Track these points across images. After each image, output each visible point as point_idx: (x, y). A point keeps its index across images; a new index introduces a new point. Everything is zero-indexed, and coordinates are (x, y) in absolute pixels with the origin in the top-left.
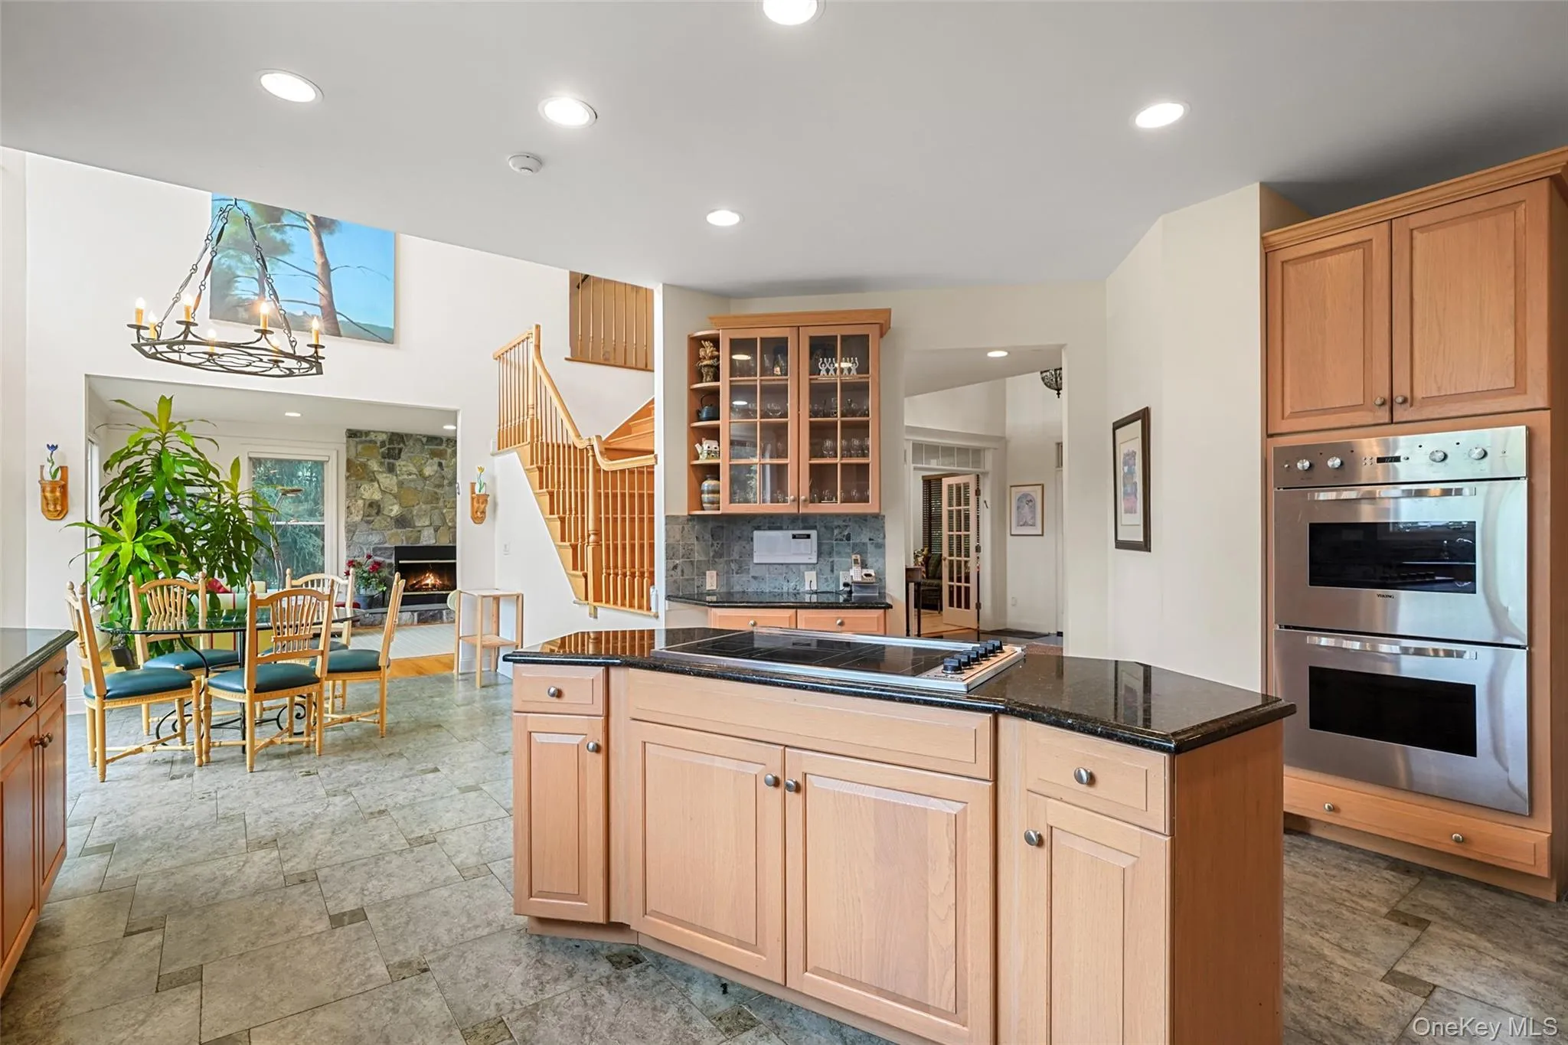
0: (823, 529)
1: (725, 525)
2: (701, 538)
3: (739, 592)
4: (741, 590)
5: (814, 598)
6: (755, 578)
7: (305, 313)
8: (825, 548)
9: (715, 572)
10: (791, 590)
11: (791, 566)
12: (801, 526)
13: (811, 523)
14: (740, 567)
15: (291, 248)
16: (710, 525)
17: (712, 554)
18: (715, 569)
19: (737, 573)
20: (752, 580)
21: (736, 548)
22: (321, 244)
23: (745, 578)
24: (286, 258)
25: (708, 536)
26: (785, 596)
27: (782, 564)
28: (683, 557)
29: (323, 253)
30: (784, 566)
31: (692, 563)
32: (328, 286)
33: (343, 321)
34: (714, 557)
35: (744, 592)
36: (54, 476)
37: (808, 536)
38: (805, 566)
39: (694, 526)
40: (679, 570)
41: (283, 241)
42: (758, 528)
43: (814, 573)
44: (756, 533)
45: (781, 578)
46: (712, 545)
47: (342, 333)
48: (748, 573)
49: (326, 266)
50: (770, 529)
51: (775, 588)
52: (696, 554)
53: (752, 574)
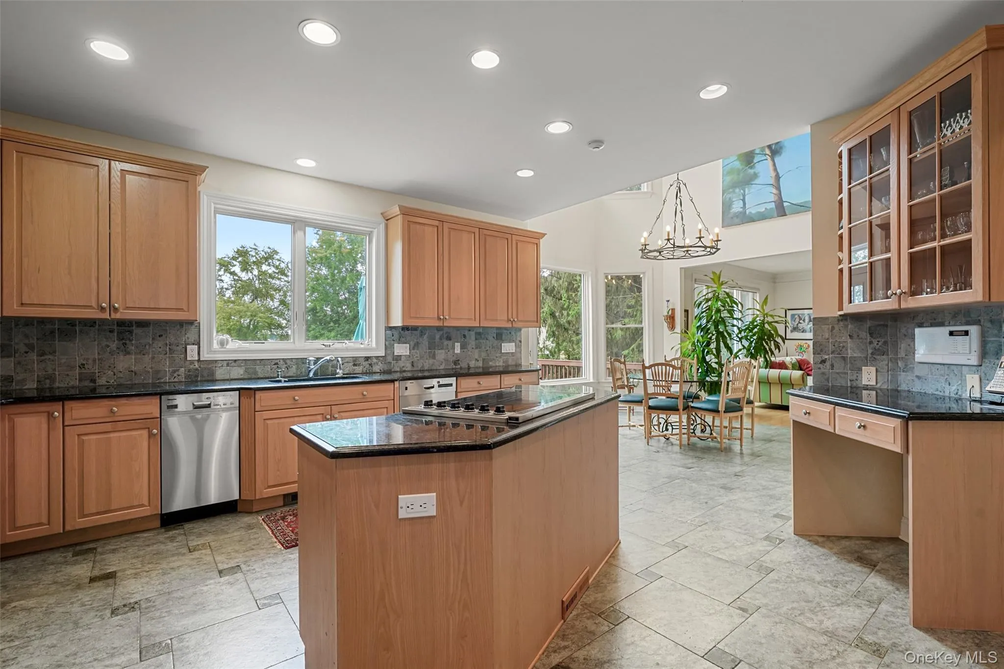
0: (989, 325)
1: (890, 323)
2: (855, 336)
3: (905, 391)
4: (906, 389)
5: (977, 408)
6: (918, 377)
7: (766, 209)
8: (991, 347)
9: (874, 369)
10: (952, 395)
11: (952, 367)
12: (964, 320)
13: (974, 316)
14: (906, 365)
15: (758, 175)
16: (869, 323)
17: (870, 351)
18: (873, 366)
19: (904, 371)
20: (916, 379)
21: (903, 346)
22: (774, 165)
23: (910, 376)
24: (756, 181)
25: (864, 334)
26: (947, 400)
27: (944, 364)
28: (833, 352)
29: (775, 169)
30: (946, 367)
31: (844, 359)
32: (778, 188)
33: (787, 206)
34: (872, 354)
35: (909, 391)
36: (668, 313)
37: (966, 333)
38: (967, 368)
39: (846, 326)
40: (828, 364)
41: (754, 173)
42: (921, 325)
43: (977, 377)
44: (917, 331)
45: (942, 380)
46: (871, 343)
47: (787, 213)
48: (913, 372)
49: (778, 178)
50: (932, 325)
51: (937, 390)
52: (849, 351)
53: (917, 373)
